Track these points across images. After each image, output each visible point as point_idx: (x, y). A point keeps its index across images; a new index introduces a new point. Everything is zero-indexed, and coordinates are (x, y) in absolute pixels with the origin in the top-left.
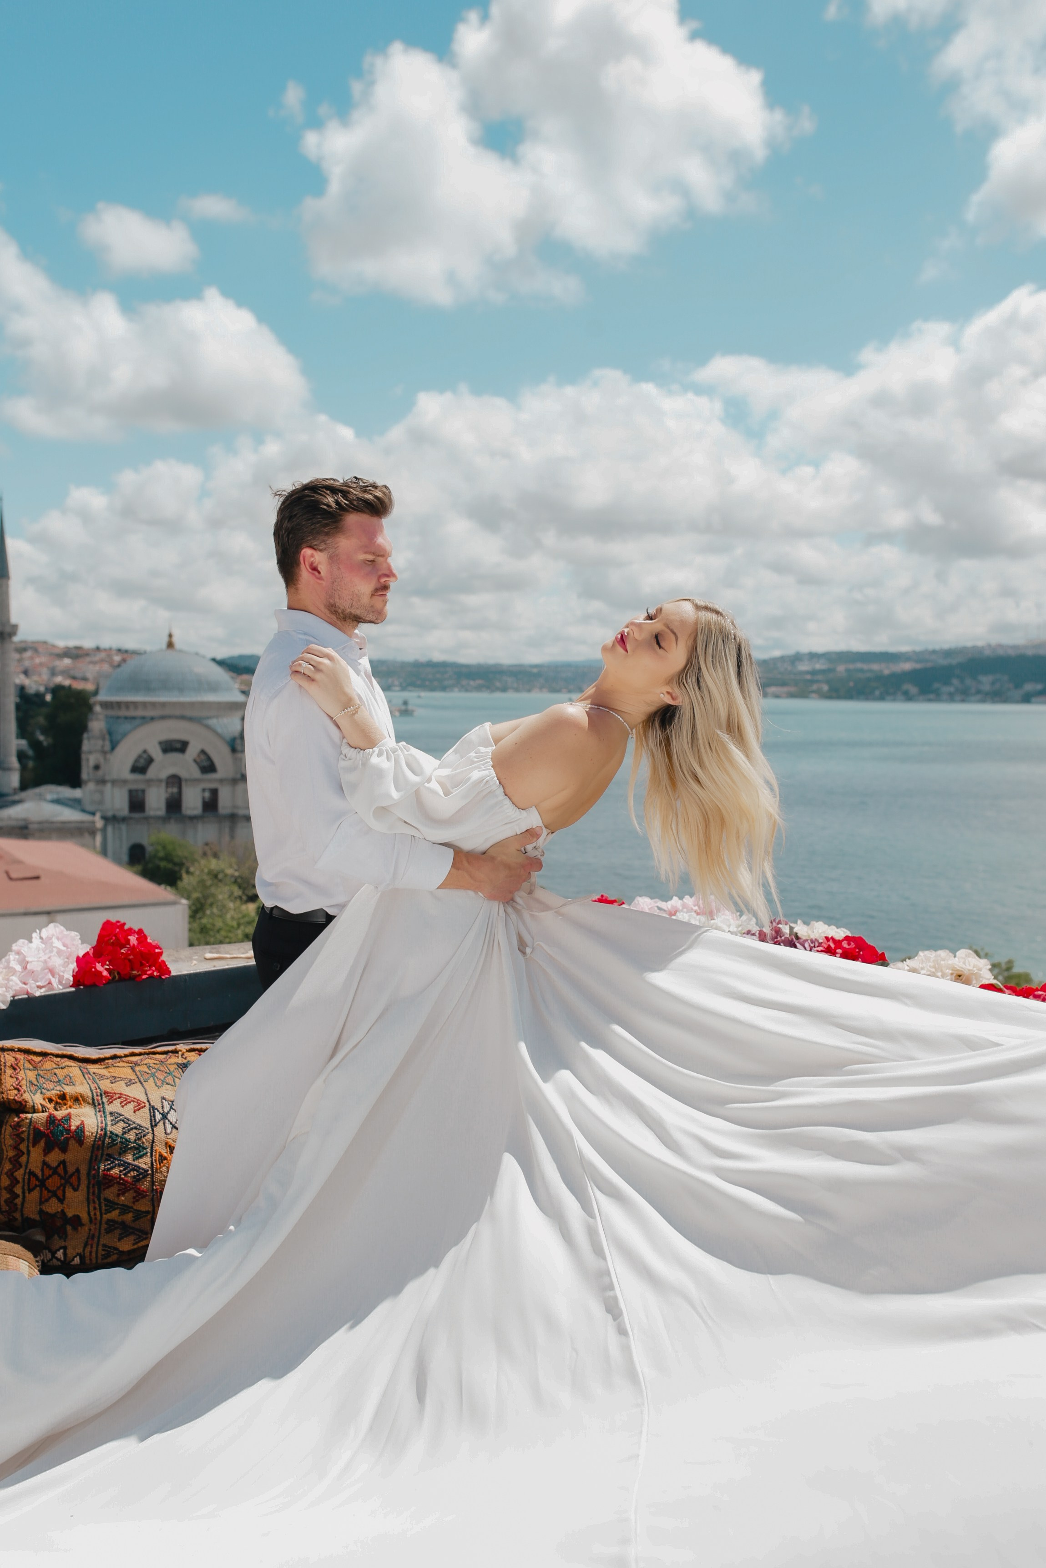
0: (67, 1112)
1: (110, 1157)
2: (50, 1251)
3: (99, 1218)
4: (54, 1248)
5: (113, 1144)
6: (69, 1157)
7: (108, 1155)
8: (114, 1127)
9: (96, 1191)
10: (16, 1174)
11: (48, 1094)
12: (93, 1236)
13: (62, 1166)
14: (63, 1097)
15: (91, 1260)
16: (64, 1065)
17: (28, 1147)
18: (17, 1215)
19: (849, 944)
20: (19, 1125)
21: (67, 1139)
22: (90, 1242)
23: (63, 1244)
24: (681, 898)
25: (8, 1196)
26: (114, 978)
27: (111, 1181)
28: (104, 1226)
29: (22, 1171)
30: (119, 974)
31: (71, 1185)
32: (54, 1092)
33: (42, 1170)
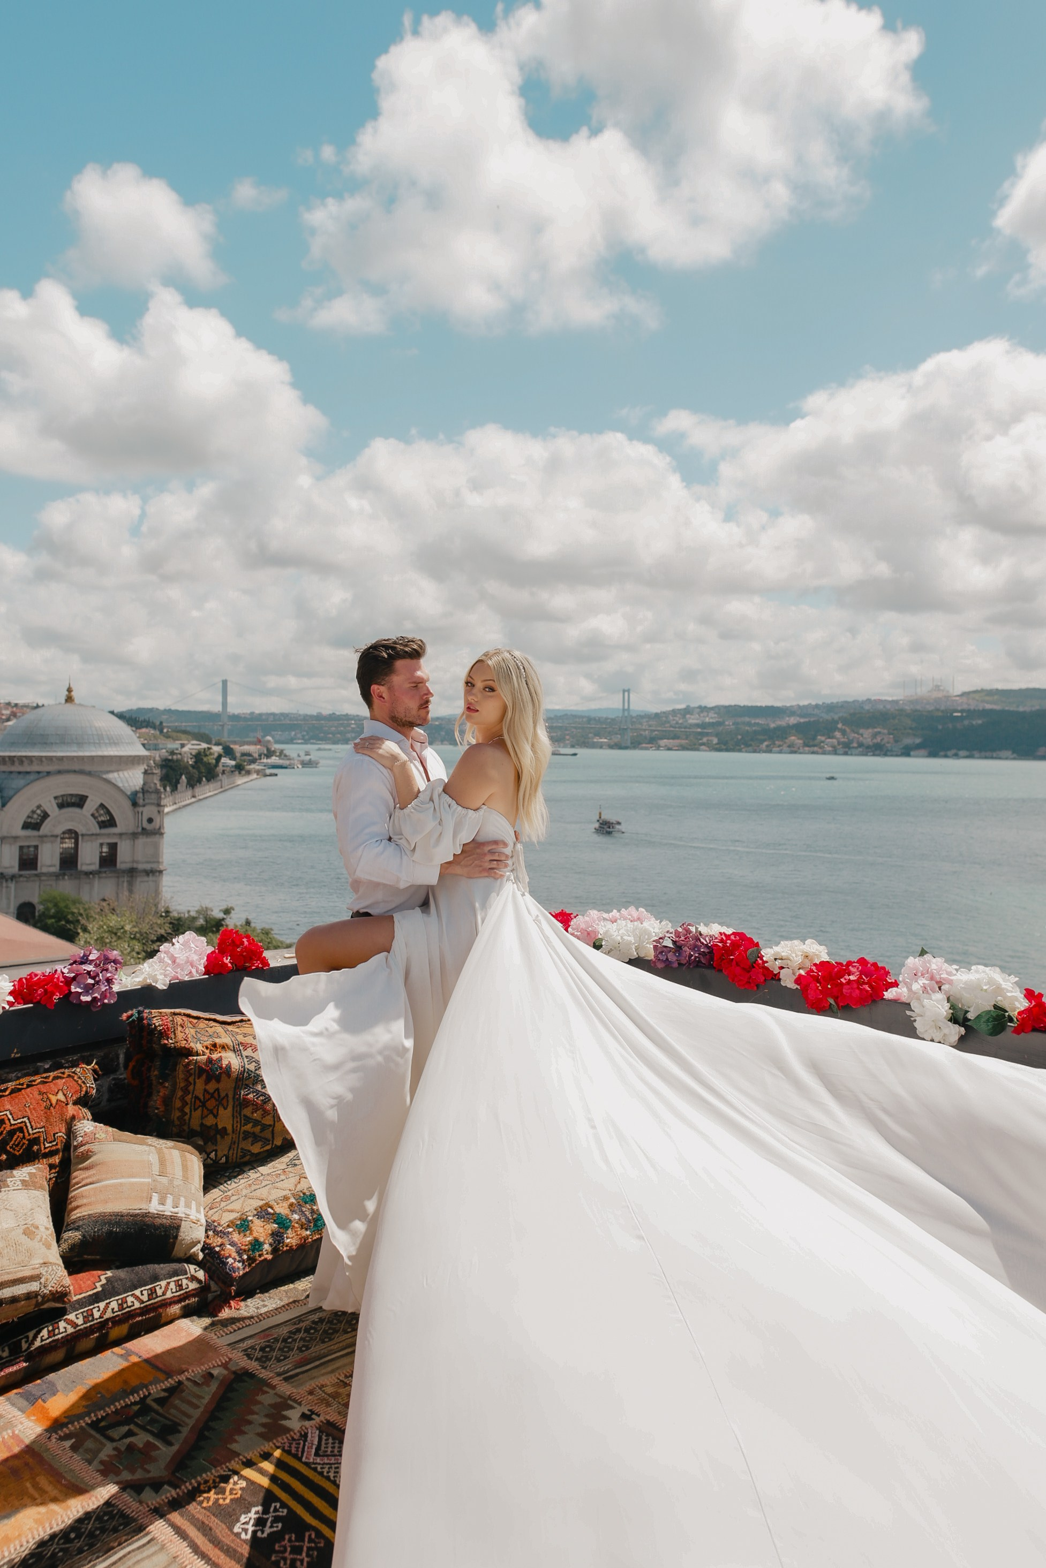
0: (219, 1055)
1: (247, 1085)
2: (206, 1153)
3: (238, 1130)
4: (208, 1150)
5: (249, 1077)
6: (221, 1086)
7: (246, 1085)
8: (250, 1066)
9: (239, 1110)
10: (186, 1098)
11: (205, 1044)
12: (235, 1143)
13: (217, 1092)
14: (215, 1045)
15: (232, 1159)
16: (211, 1025)
17: (194, 1079)
18: (186, 1128)
19: (735, 937)
20: (188, 1064)
21: (220, 1073)
22: (233, 1146)
23: (215, 1148)
24: (619, 911)
25: (180, 1114)
26: (233, 968)
27: (248, 1102)
28: (242, 1135)
29: (190, 1096)
30: (236, 965)
31: (223, 1105)
32: (208, 1042)
33: (204, 1095)
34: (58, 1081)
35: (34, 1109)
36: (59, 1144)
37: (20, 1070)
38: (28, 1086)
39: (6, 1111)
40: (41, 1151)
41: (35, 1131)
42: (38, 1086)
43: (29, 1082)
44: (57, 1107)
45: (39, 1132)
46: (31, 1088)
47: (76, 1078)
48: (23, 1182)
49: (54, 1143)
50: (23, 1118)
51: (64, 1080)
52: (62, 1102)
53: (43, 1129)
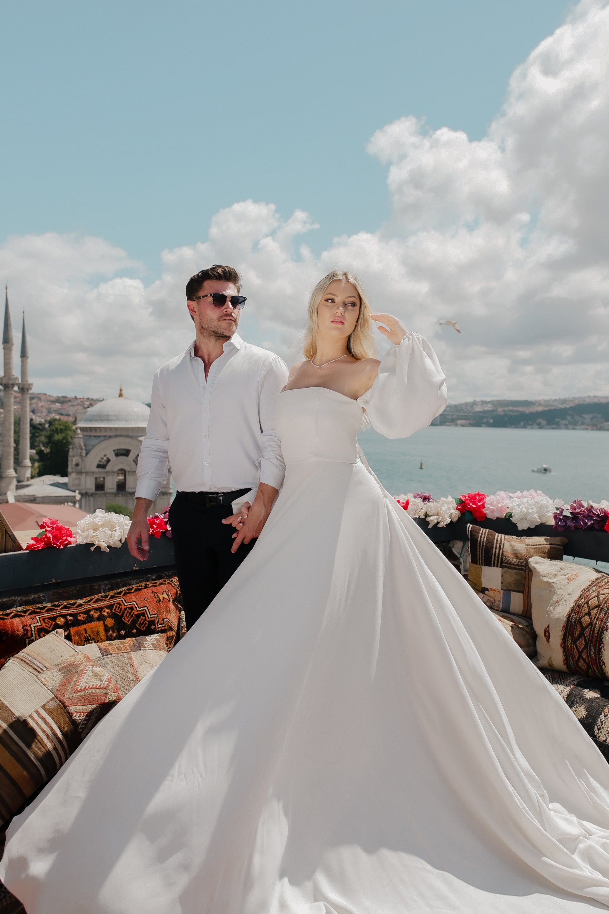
24: (521, 492)
34: (163, 586)
35: (150, 602)
36: (166, 626)
37: (138, 579)
38: (145, 587)
39: (134, 602)
40: (156, 629)
41: (152, 616)
42: (151, 588)
43: (146, 585)
44: (164, 602)
45: (154, 617)
46: (147, 589)
47: (173, 585)
48: (153, 644)
49: (164, 625)
50: (144, 607)
51: (166, 586)
52: (166, 599)
53: (156, 616)
